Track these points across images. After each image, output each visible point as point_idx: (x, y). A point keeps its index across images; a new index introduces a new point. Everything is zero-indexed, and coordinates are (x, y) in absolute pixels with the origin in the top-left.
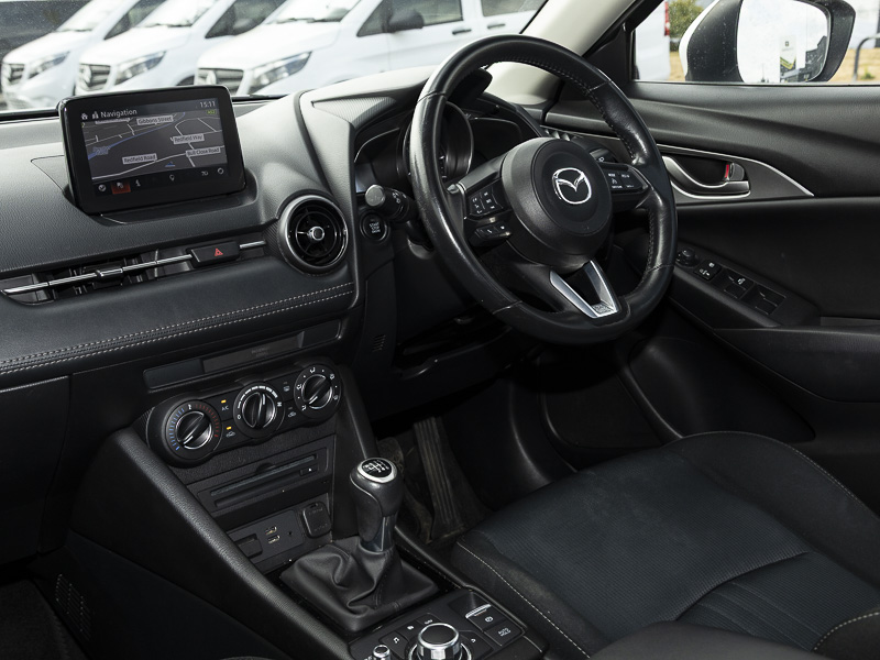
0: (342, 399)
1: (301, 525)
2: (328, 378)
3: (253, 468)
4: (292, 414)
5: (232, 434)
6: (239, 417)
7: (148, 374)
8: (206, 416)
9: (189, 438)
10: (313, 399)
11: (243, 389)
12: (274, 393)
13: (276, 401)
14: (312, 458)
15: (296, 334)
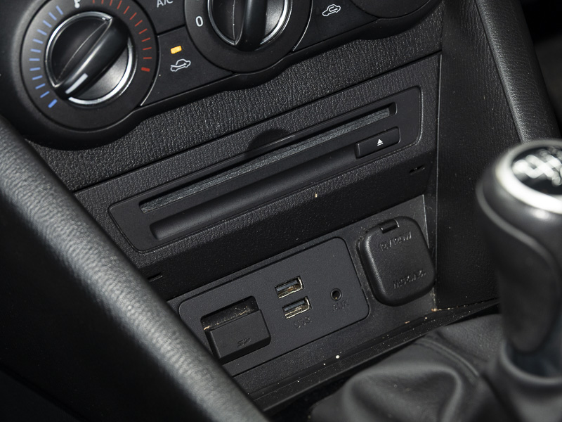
1: (361, 274)
3: (239, 142)
4: (333, 9)
5: (183, 65)
6: (199, 21)
8: (119, 24)
9: (78, 78)
14: (386, 114)
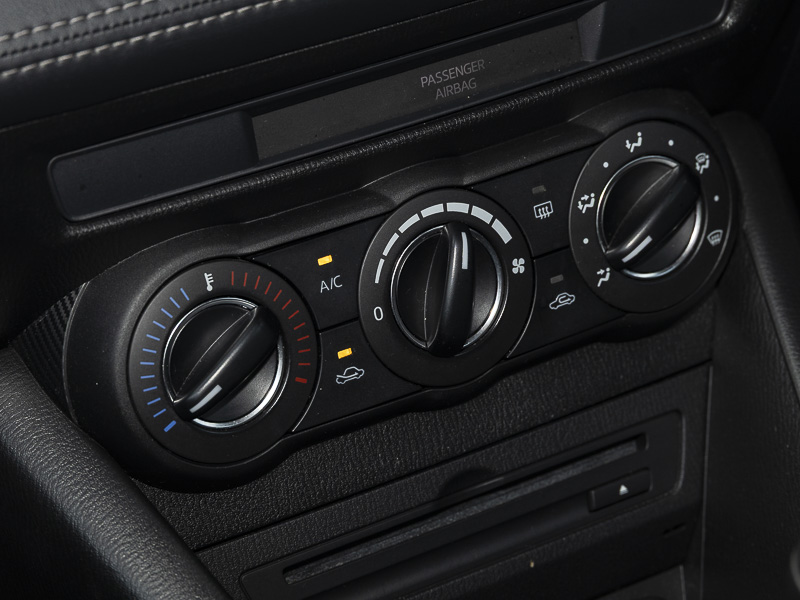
0: (737, 240)
2: (687, 169)
3: (427, 487)
4: (564, 300)
5: (354, 375)
6: (378, 314)
7: (66, 170)
8: (267, 315)
9: (209, 391)
10: (637, 244)
11: (391, 214)
12: (499, 227)
13: (507, 253)
14: (631, 449)
15: (575, 16)
